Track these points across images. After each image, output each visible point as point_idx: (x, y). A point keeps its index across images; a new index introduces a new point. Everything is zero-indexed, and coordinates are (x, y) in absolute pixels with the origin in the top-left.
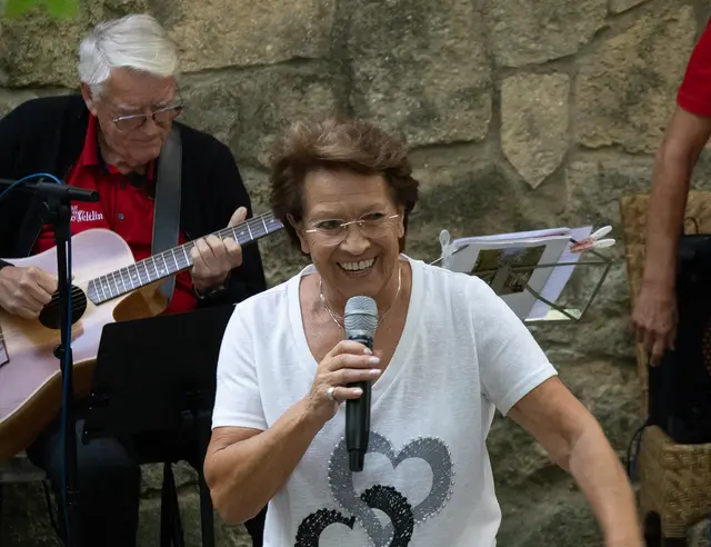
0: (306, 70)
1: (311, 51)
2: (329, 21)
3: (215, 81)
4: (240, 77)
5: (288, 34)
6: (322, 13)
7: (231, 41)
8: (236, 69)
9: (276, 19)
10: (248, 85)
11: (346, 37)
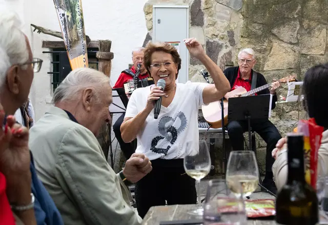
0: (292, 70)
1: (293, 67)
2: (296, 62)
3: (274, 72)
4: (280, 71)
5: (288, 64)
6: (295, 60)
7: (278, 64)
8: (278, 70)
9: (286, 61)
10: (281, 73)
11: (300, 64)
